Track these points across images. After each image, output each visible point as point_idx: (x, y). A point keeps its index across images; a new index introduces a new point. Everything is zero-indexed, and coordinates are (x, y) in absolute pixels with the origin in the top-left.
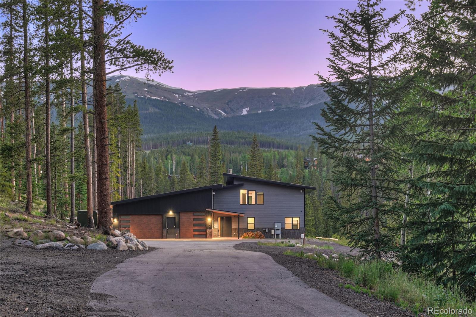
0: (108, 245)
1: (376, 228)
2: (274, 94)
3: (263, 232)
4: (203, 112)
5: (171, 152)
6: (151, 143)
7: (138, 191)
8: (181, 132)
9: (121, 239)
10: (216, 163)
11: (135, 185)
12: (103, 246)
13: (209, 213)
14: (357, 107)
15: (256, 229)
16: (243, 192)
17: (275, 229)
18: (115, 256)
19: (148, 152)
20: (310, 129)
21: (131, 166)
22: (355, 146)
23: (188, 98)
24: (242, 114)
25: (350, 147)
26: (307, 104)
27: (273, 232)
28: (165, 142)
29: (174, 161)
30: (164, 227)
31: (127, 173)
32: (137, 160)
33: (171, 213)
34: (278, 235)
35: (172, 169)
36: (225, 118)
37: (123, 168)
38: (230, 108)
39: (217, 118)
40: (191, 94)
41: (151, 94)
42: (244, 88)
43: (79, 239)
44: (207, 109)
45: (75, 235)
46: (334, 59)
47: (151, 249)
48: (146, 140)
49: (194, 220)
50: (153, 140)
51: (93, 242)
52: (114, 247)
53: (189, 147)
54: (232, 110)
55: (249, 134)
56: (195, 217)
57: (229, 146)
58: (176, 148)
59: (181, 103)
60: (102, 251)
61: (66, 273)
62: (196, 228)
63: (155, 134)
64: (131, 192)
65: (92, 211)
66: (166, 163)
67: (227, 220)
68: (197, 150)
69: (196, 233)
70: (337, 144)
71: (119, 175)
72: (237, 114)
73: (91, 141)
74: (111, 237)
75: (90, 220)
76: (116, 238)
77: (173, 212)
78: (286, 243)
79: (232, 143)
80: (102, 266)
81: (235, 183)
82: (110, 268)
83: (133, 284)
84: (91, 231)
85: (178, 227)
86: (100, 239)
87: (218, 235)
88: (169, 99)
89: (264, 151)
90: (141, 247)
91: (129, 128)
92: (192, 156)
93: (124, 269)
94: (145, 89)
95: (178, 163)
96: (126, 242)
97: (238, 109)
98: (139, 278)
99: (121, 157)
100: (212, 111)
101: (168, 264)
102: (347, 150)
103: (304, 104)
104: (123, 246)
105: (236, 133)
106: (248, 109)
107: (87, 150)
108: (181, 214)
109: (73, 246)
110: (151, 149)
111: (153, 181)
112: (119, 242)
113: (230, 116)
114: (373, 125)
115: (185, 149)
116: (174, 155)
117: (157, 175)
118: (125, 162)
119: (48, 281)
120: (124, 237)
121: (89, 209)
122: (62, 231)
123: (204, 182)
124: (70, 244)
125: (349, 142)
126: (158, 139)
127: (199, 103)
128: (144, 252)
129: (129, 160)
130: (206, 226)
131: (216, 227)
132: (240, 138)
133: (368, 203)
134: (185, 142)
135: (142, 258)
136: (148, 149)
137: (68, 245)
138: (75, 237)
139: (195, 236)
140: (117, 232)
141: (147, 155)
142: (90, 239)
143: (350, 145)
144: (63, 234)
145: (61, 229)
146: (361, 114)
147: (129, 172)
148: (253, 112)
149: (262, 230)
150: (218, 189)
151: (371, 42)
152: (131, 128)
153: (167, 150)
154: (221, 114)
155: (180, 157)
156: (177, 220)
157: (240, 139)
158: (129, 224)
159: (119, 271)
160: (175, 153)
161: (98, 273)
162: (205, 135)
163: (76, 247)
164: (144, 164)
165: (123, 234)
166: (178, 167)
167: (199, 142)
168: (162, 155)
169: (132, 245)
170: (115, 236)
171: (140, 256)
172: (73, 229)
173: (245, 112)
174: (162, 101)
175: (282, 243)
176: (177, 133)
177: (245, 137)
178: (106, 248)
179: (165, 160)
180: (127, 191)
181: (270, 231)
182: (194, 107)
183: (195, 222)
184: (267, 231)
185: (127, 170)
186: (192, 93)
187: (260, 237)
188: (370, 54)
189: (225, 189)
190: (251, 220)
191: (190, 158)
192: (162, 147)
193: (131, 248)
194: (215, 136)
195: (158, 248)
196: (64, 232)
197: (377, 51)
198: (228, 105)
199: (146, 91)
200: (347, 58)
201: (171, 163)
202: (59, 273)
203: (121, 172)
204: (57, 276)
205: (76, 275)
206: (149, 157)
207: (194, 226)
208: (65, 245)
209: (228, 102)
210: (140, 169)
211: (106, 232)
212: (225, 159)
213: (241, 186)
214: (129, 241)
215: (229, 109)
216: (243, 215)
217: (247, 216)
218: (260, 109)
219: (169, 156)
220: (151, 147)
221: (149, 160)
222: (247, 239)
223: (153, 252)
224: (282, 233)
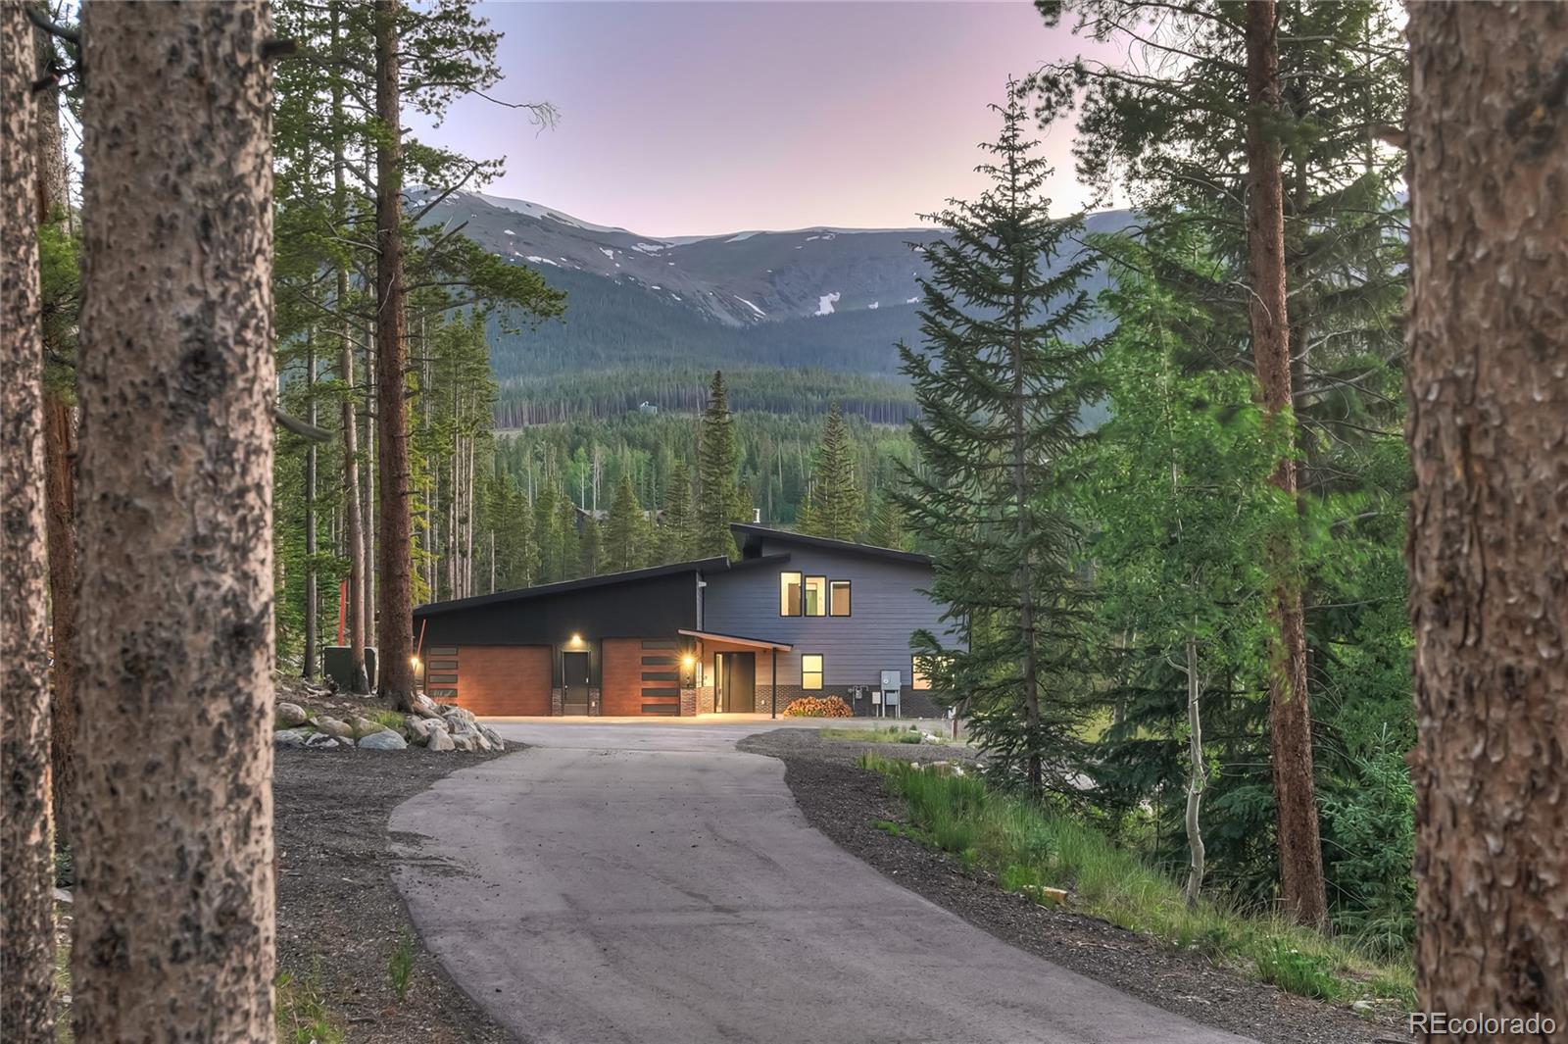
0: (407, 739)
1: (1029, 704)
3: (848, 698)
4: (694, 306)
5: (587, 435)
6: (525, 405)
7: (481, 568)
8: (620, 368)
9: (438, 724)
10: (719, 485)
11: (474, 552)
12: (397, 741)
13: (688, 643)
14: (991, 420)
15: (825, 691)
16: (789, 579)
17: (883, 689)
18: (426, 765)
19: (515, 434)
21: (460, 495)
22: (984, 514)
23: (645, 260)
24: (818, 313)
25: (972, 515)
27: (876, 698)
28: (568, 403)
29: (596, 465)
30: (555, 683)
31: (448, 515)
32: (478, 471)
33: (576, 643)
34: (890, 709)
35: (589, 492)
36: (767, 326)
37: (437, 500)
38: (779, 292)
39: (737, 324)
40: (655, 248)
41: (525, 247)
42: (826, 231)
43: (338, 724)
44: (705, 297)
45: (328, 712)
46: (932, 314)
47: (512, 747)
48: (508, 394)
49: (646, 661)
50: (530, 398)
51: (372, 731)
52: (421, 744)
53: (647, 419)
54: (786, 300)
55: (837, 379)
56: (648, 653)
57: (775, 416)
58: (605, 421)
59: (624, 276)
60: (393, 753)
61: (332, 797)
62: (651, 685)
63: (539, 375)
64: (462, 571)
65: (362, 648)
66: (571, 471)
67: (742, 663)
68: (670, 431)
69: (650, 701)
70: (942, 509)
71: (426, 524)
72: (802, 314)
73: (360, 469)
74: (415, 718)
75: (358, 672)
76: (426, 722)
77: (585, 639)
78: (904, 730)
79: (782, 406)
80: (401, 786)
81: (766, 553)
82: (420, 789)
83: (468, 818)
84: (364, 702)
85: (598, 683)
86: (390, 724)
87: (716, 705)
88: (585, 264)
89: (885, 434)
90: (485, 743)
91: (456, 382)
92: (655, 449)
93: (449, 792)
94: (508, 232)
95: (611, 472)
96: (452, 731)
97: (805, 297)
98: (478, 808)
99: (431, 469)
100: (720, 302)
101: (543, 782)
102: (965, 522)
104: (443, 740)
105: (798, 375)
106: (836, 297)
107: (352, 493)
108: (607, 646)
109: (325, 740)
110: (526, 424)
111: (527, 536)
112: (435, 731)
113: (778, 318)
114: (1023, 465)
115: (633, 425)
116: (597, 448)
117: (541, 516)
118: (444, 483)
119: (303, 812)
120: (446, 717)
121: (355, 644)
122: (296, 703)
123: (684, 540)
124: (318, 735)
125: (971, 503)
126: (547, 391)
127: (679, 278)
128: (494, 755)
129: (456, 475)
130: (678, 679)
131: (710, 682)
132: (811, 389)
133: (1013, 645)
134: (632, 404)
135: (487, 769)
136: (516, 425)
137: (314, 737)
138: (330, 720)
139: (646, 710)
140: (426, 702)
141: (512, 444)
142: (365, 723)
143: (971, 510)
144: (301, 712)
145: (295, 697)
146: (996, 438)
147: (456, 512)
148: (854, 307)
149: (845, 693)
150: (716, 572)
151: (1020, 273)
152: (461, 383)
153: (577, 429)
154: (750, 313)
155: (615, 453)
156: (593, 661)
157: (809, 395)
158: (454, 672)
159: (439, 796)
160: (601, 441)
161: (395, 798)
162: (697, 382)
163: (333, 743)
164: (502, 483)
165: (442, 710)
166: (610, 485)
167: (679, 405)
168: (559, 446)
169: (465, 740)
170: (424, 716)
171: (484, 764)
172: (321, 698)
173: (826, 306)
174: (563, 271)
175: (893, 730)
176: (609, 373)
177: (824, 386)
178: (404, 745)
179: (569, 463)
180: (447, 567)
181: (867, 695)
182: (665, 292)
183: (646, 669)
184: (859, 695)
185: (448, 508)
186: (658, 244)
187: (839, 712)
188: (1018, 301)
189: (736, 570)
190: (812, 664)
191: (648, 455)
192: (562, 416)
193: (463, 745)
194: (719, 402)
195: (529, 746)
196: (303, 705)
197: (1035, 292)
198: (772, 283)
199: (510, 236)
200: (964, 312)
201: (589, 469)
202: (317, 797)
203: (432, 515)
204: (318, 804)
205: (351, 801)
206: (517, 452)
207: (643, 679)
208: (306, 738)
209: (771, 275)
210: (488, 499)
211: (403, 707)
212: (758, 460)
213: (782, 564)
214: (457, 729)
215: (777, 297)
216: (788, 649)
217: (799, 652)
218: (873, 297)
219: (581, 450)
220: (526, 416)
221: (518, 462)
222: (799, 719)
223: (513, 756)
224: (902, 702)
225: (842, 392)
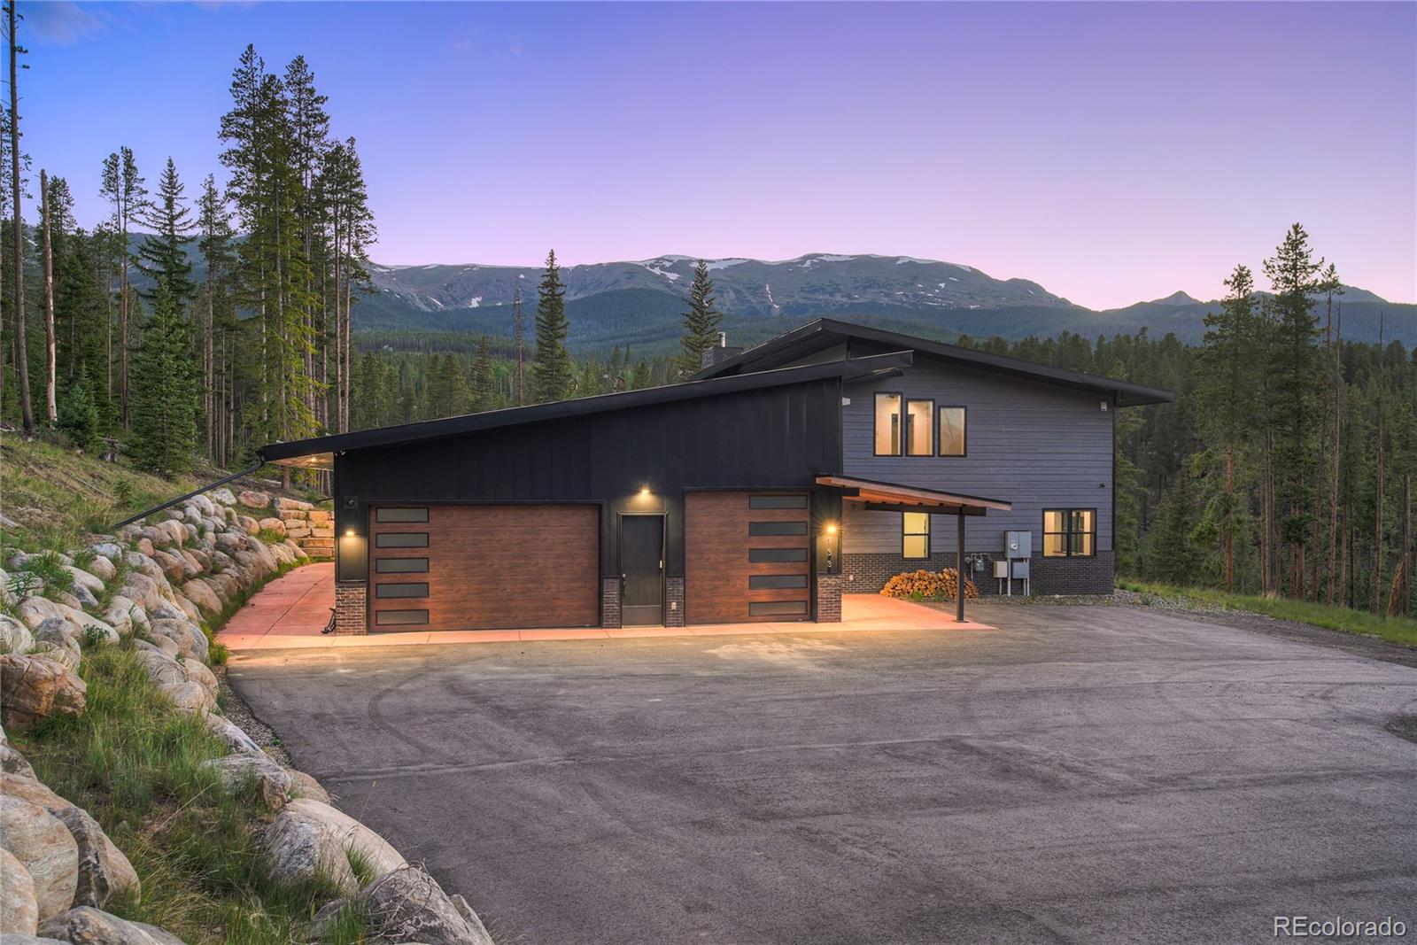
2: (522, 276)
4: (407, 301)
8: (369, 330)
13: (832, 499)
15: (932, 559)
17: (1010, 555)
20: (582, 334)
24: (471, 307)
26: (575, 295)
27: (1002, 569)
34: (1018, 584)
36: (446, 312)
39: (430, 311)
40: (386, 271)
42: (474, 266)
44: (412, 296)
49: (753, 528)
54: (454, 299)
56: (759, 517)
62: (764, 568)
69: (763, 595)
72: (463, 307)
77: (653, 493)
85: (678, 568)
97: (464, 298)
100: (420, 299)
103: (569, 295)
106: (480, 299)
108: (692, 503)
113: (450, 309)
127: (398, 286)
130: (814, 559)
132: (474, 342)
139: (756, 612)
148: (488, 305)
154: (436, 305)
156: (672, 532)
158: (423, 553)
173: (475, 303)
181: (990, 568)
183: (757, 543)
184: (979, 565)
186: (387, 268)
190: (916, 523)
198: (447, 291)
207: (752, 560)
209: (446, 287)
215: (450, 298)
218: (499, 300)
224: (1032, 573)
225: (491, 344)
